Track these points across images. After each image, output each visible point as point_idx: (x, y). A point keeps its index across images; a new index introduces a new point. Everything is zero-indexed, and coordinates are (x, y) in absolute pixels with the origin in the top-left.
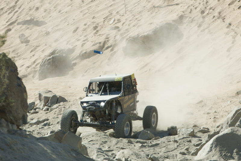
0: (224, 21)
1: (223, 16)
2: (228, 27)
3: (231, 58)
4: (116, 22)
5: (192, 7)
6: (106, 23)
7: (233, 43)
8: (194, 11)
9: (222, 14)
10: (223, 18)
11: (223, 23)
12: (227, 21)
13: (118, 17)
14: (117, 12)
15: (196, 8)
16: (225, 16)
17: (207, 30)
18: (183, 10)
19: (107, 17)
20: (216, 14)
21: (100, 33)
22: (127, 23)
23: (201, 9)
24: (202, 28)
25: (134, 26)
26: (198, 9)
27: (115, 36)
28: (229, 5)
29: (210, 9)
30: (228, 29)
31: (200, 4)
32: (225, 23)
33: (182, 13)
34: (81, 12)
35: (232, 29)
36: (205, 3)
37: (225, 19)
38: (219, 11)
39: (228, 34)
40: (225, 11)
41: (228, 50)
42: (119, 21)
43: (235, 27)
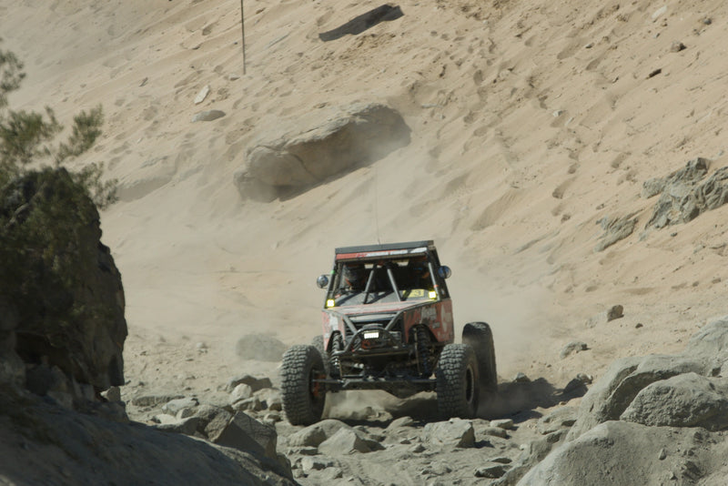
0: (543, 106)
1: (542, 88)
2: (554, 125)
3: (566, 218)
4: (214, 96)
5: (447, 60)
6: (182, 98)
7: (572, 171)
8: (453, 73)
9: (539, 84)
10: (541, 97)
11: (543, 110)
12: (555, 106)
13: (219, 82)
14: (218, 69)
15: (459, 64)
16: (548, 90)
17: (491, 132)
18: (419, 67)
19: (185, 82)
20: (521, 84)
21: (164, 128)
22: (250, 100)
23: (474, 66)
24: (477, 124)
25: (269, 111)
26: (466, 67)
27: (212, 141)
28: (560, 57)
29: (503, 67)
30: (557, 129)
31: (471, 50)
32: (548, 111)
33: (418, 77)
34: (105, 64)
35: (569, 130)
36: (486, 49)
37: (546, 98)
38: (528, 73)
39: (557, 145)
40: (546, 75)
41: (557, 194)
42: (224, 94)
43: (577, 125)
